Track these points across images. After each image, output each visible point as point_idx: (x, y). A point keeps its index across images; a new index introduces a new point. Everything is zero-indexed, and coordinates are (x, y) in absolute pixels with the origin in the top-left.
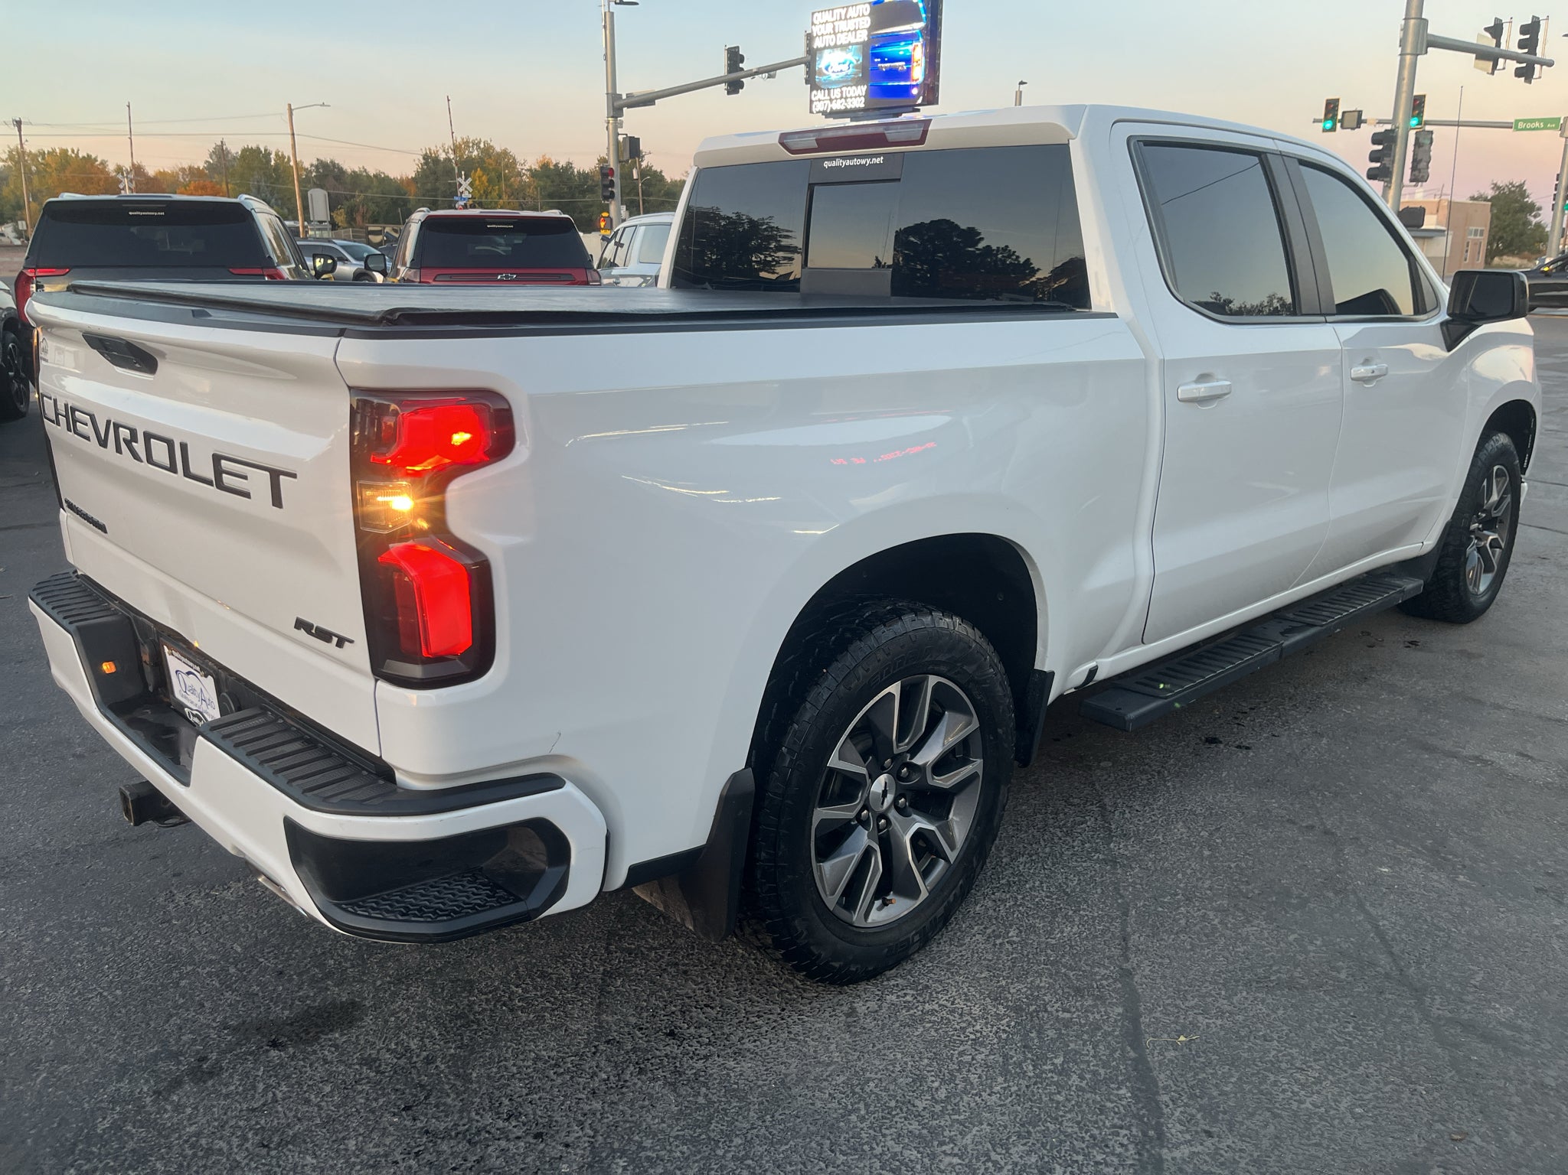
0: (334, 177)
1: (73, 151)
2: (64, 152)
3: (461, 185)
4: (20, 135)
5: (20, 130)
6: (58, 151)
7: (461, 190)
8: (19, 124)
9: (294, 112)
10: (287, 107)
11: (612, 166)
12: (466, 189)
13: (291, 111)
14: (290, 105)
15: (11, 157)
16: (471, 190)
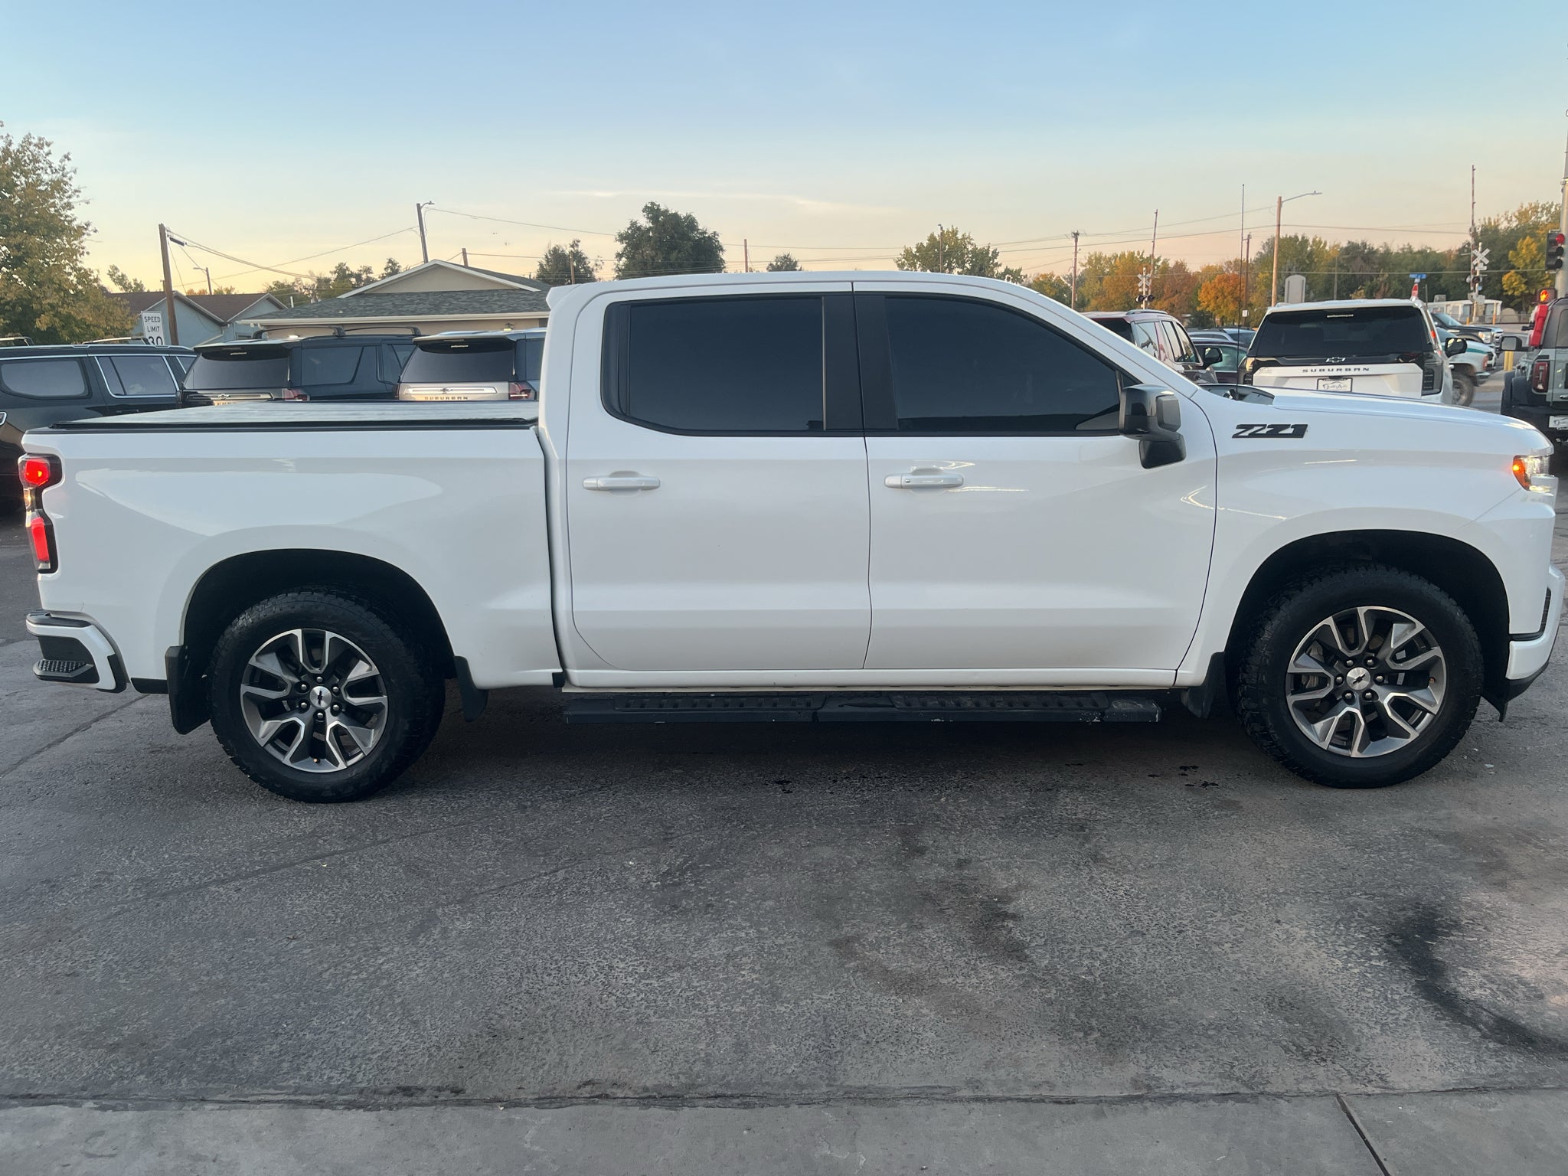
0: (1362, 258)
1: (1138, 254)
2: (1132, 254)
3: (1475, 257)
4: (1076, 246)
5: (1076, 241)
6: (1126, 254)
7: (1475, 262)
8: (1076, 235)
9: (1283, 204)
10: (1277, 200)
11: (1564, 233)
12: (1481, 261)
13: (1280, 203)
14: (1280, 198)
15: (1090, 262)
16: (1487, 262)
